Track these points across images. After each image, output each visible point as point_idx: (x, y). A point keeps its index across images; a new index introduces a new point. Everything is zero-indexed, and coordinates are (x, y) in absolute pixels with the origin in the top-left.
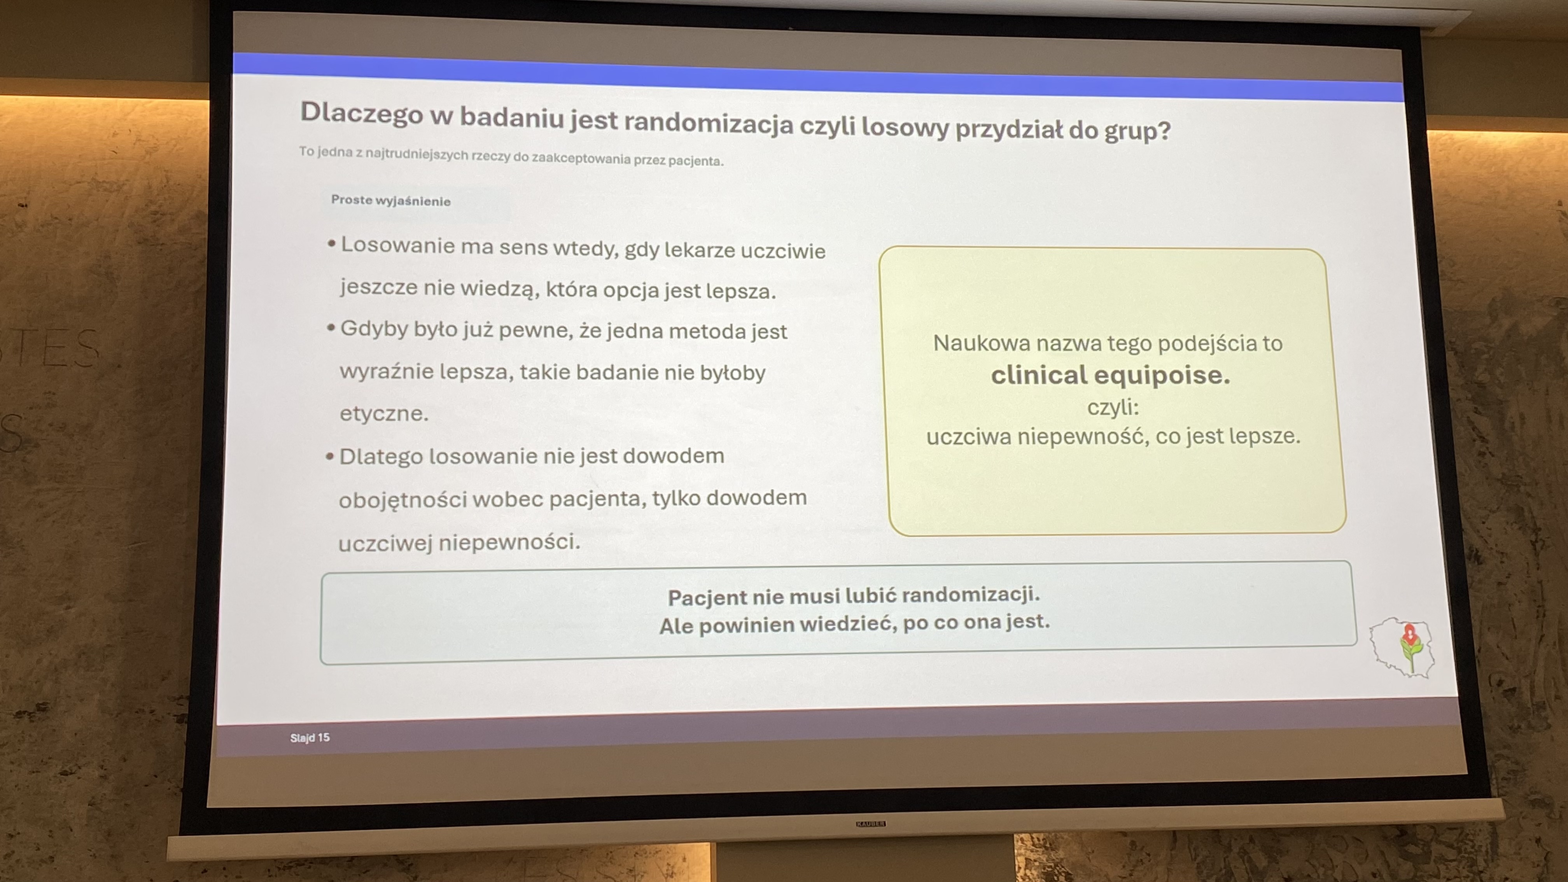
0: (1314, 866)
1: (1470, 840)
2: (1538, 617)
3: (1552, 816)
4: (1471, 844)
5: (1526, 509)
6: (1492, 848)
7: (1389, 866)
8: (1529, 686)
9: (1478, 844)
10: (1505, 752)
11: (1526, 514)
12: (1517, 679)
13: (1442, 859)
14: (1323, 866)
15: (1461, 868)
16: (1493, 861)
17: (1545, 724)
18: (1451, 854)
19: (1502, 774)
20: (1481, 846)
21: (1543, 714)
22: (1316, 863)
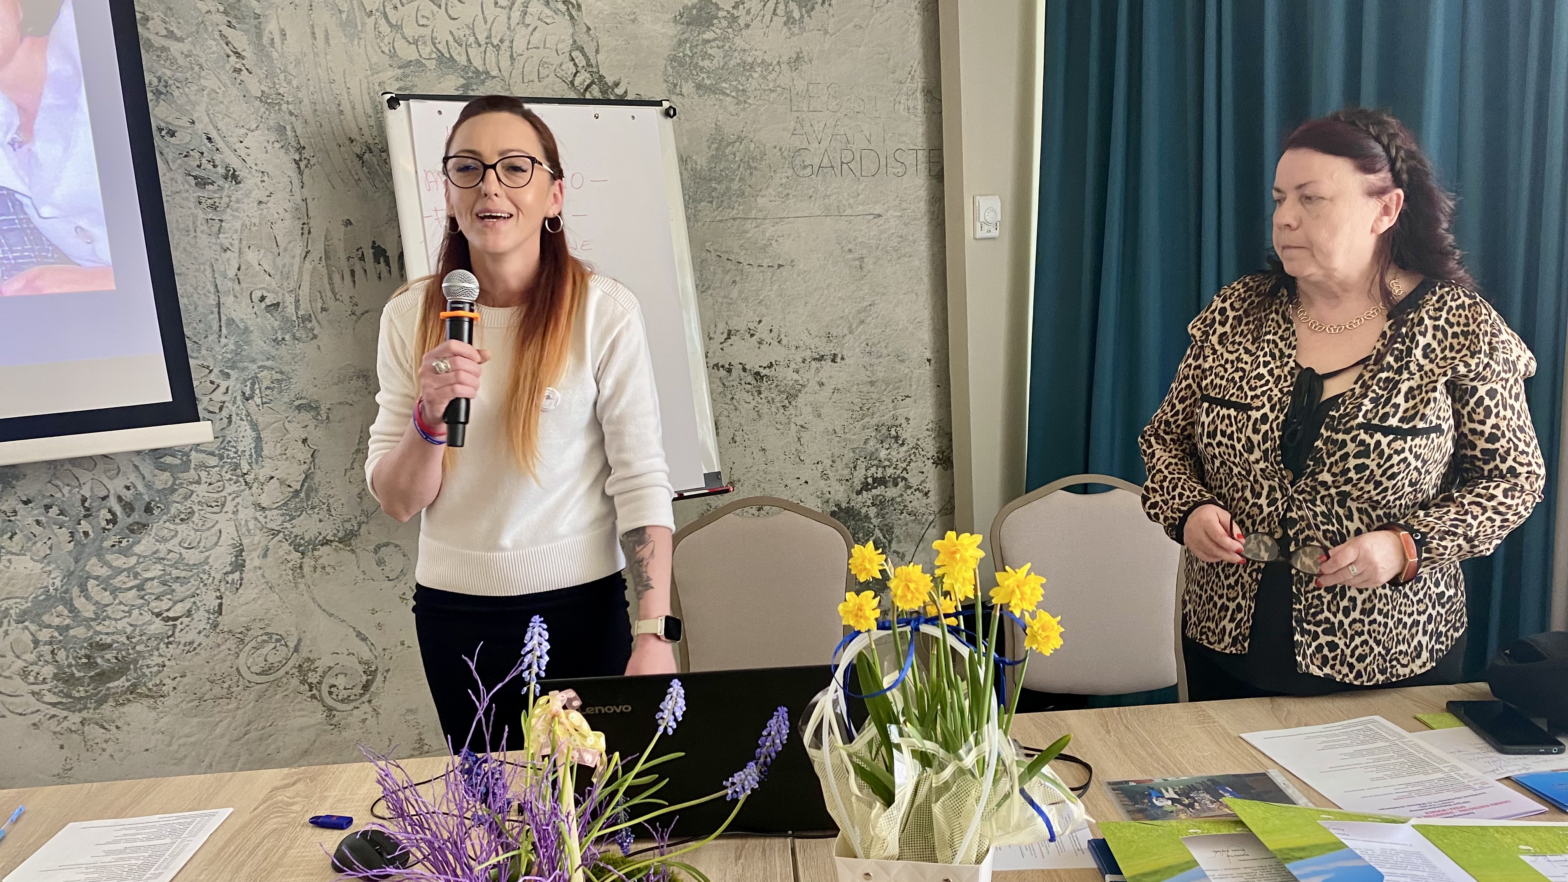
0: (57, 486)
1: (233, 447)
2: (302, 234)
3: (319, 417)
4: (234, 450)
5: (288, 128)
6: (256, 452)
7: (144, 478)
8: (293, 300)
9: (241, 449)
10: (269, 363)
11: (289, 133)
12: (280, 294)
13: (203, 466)
14: (68, 485)
15: (223, 474)
16: (257, 463)
17: (311, 335)
18: (213, 461)
19: (267, 383)
20: (245, 451)
21: (309, 325)
22: (59, 483)
